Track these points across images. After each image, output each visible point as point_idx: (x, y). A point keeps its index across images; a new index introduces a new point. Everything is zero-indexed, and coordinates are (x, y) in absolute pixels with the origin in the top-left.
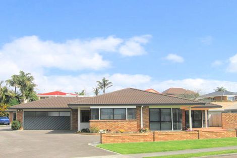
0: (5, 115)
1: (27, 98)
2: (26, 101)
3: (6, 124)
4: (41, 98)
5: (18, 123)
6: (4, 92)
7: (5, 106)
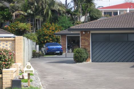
0: (53, 40)
1: (84, 14)
2: (83, 19)
3: (57, 54)
4: (105, 13)
5: (83, 51)
6: (50, 5)
7: (53, 26)
